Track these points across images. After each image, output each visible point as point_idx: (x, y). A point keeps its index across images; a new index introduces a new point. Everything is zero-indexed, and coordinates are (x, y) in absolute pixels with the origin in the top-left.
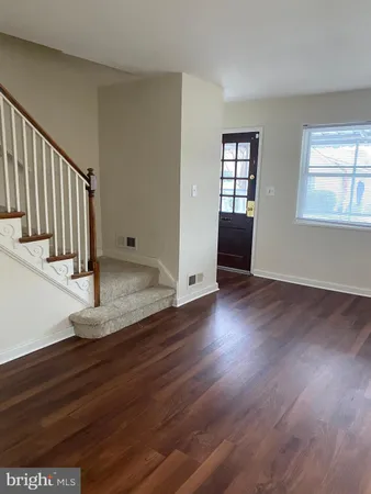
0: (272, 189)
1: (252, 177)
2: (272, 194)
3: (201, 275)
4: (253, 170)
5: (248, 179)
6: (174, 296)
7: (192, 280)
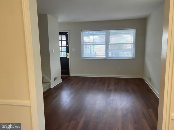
0: (74, 49)
1: (67, 46)
2: (74, 51)
3: (57, 77)
4: (67, 43)
5: (66, 46)
6: (50, 85)
7: (55, 79)
